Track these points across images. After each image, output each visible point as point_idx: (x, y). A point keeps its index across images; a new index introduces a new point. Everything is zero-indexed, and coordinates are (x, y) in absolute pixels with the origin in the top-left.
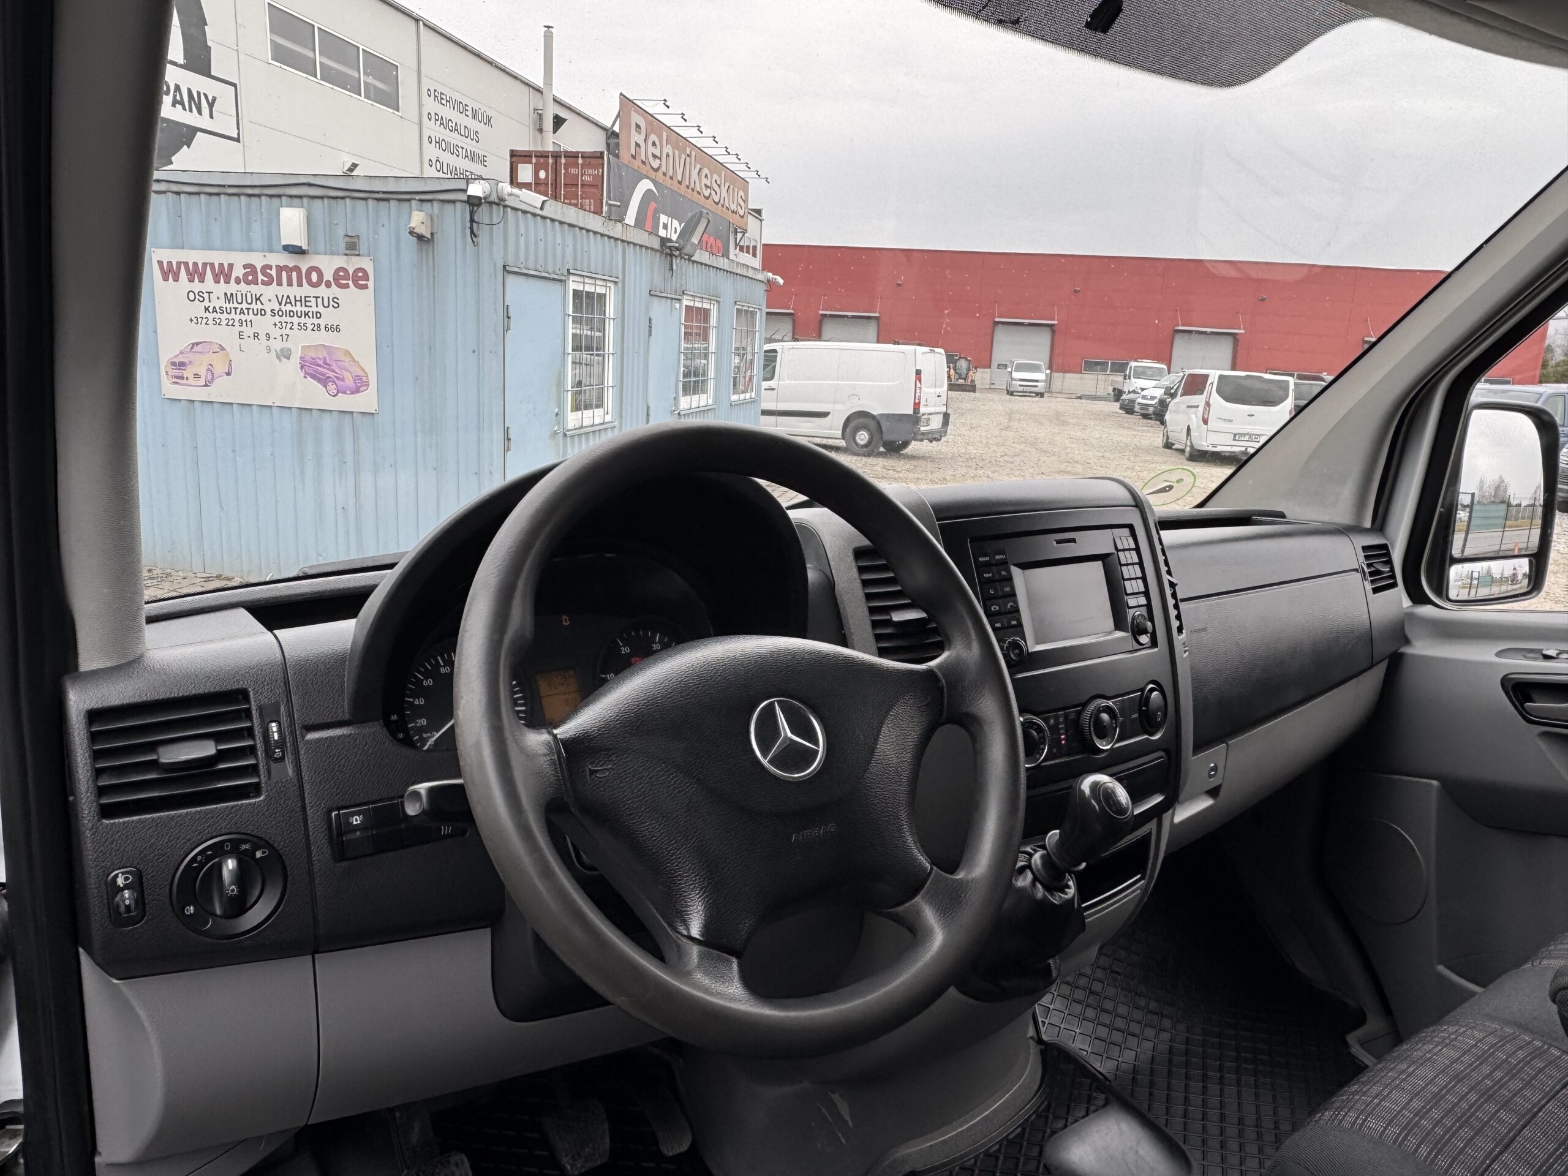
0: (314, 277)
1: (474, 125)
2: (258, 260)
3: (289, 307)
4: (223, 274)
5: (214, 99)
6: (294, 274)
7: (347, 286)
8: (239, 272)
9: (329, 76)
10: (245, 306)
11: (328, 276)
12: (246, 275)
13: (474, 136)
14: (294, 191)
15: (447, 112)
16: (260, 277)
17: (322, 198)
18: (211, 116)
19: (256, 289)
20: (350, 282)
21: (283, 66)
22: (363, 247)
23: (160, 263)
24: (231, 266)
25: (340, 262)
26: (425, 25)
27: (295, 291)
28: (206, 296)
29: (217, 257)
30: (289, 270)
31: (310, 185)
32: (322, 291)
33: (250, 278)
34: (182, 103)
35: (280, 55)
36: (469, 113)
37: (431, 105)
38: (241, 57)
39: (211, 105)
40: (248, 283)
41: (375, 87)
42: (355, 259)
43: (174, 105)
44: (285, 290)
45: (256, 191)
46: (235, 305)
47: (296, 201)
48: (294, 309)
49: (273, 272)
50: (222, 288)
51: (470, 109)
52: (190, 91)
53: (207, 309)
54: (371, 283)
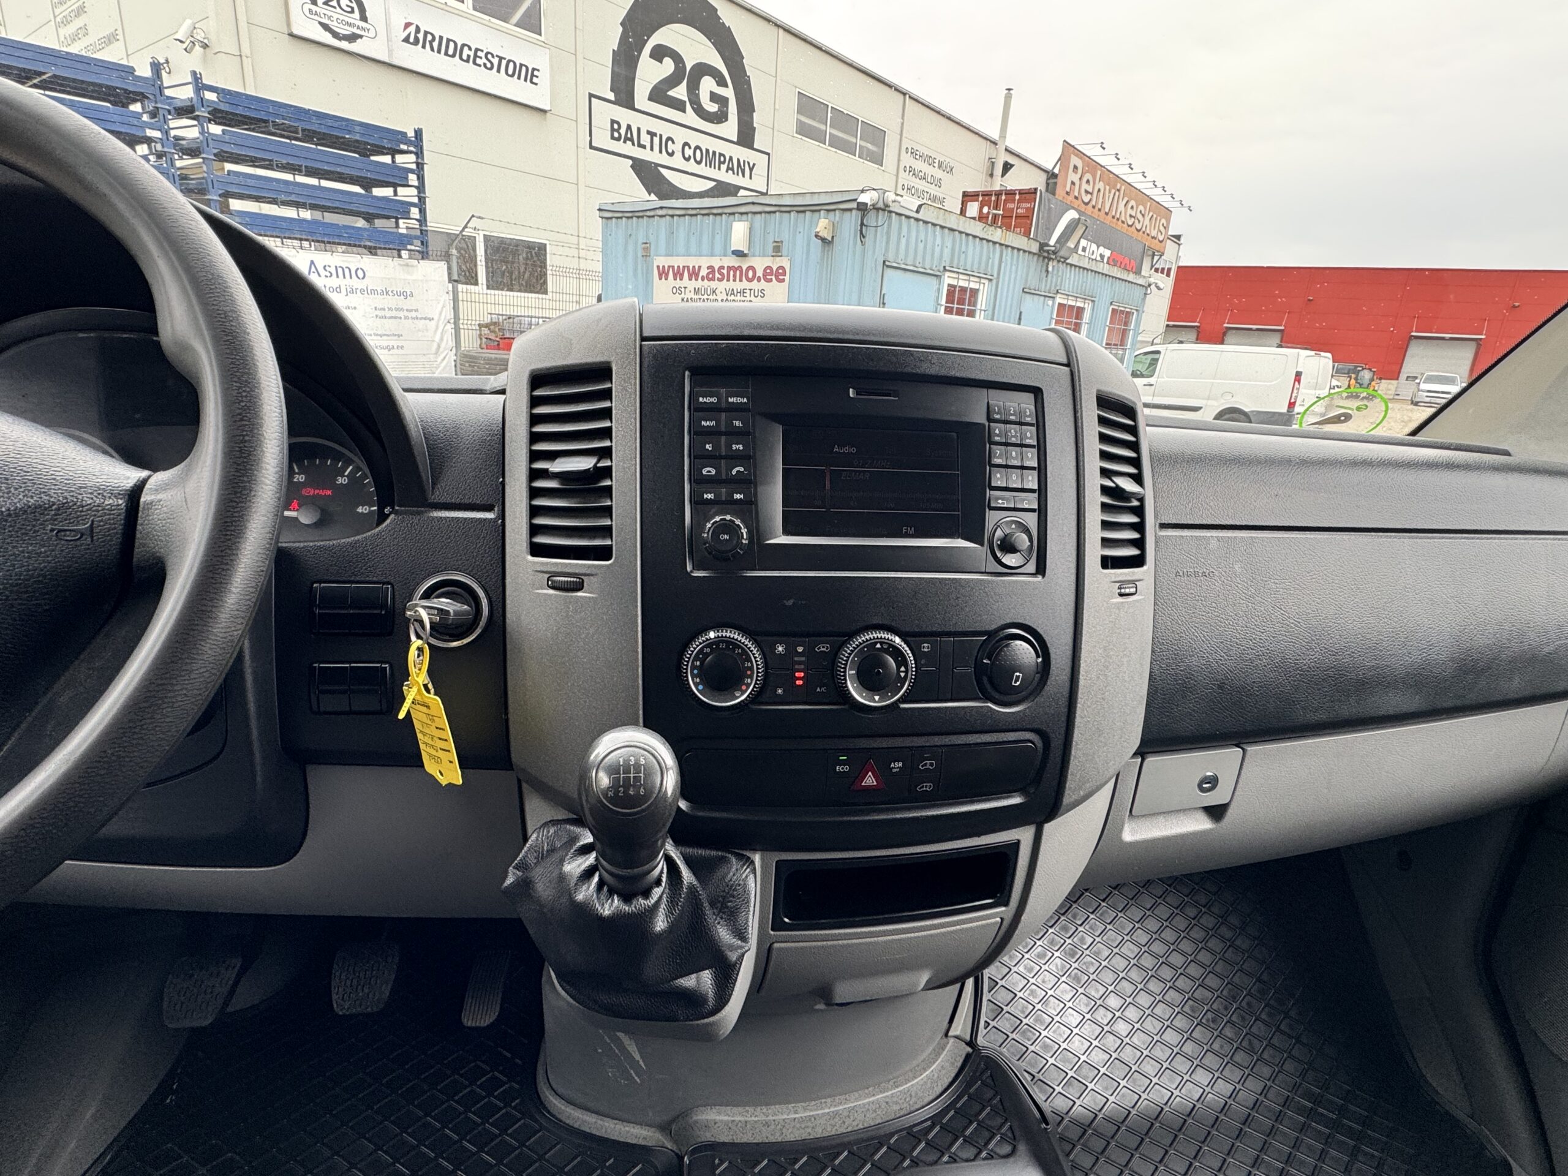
0: (750, 274)
1: (939, 174)
2: (716, 263)
3: (733, 297)
4: (694, 274)
5: (754, 165)
6: (738, 272)
7: (771, 280)
8: (704, 272)
9: (836, 144)
10: (706, 297)
11: (760, 273)
12: (708, 274)
13: (938, 183)
14: (743, 209)
15: (920, 165)
16: (717, 275)
17: (760, 213)
18: (751, 178)
19: (714, 284)
20: (773, 277)
21: (804, 138)
22: (784, 251)
23: (658, 267)
24: (700, 267)
25: (768, 262)
26: (910, 97)
27: (738, 286)
28: (683, 290)
29: (692, 262)
30: (735, 269)
31: (753, 203)
32: (755, 285)
33: (711, 276)
34: (732, 169)
35: (804, 131)
36: (936, 165)
37: (907, 160)
38: (775, 133)
39: (751, 170)
40: (709, 280)
41: (868, 149)
42: (778, 259)
43: (727, 171)
44: (731, 285)
45: (719, 211)
46: (700, 296)
47: (745, 217)
48: (736, 298)
49: (725, 271)
50: (693, 284)
51: (937, 161)
52: (738, 160)
53: (683, 300)
54: (787, 278)
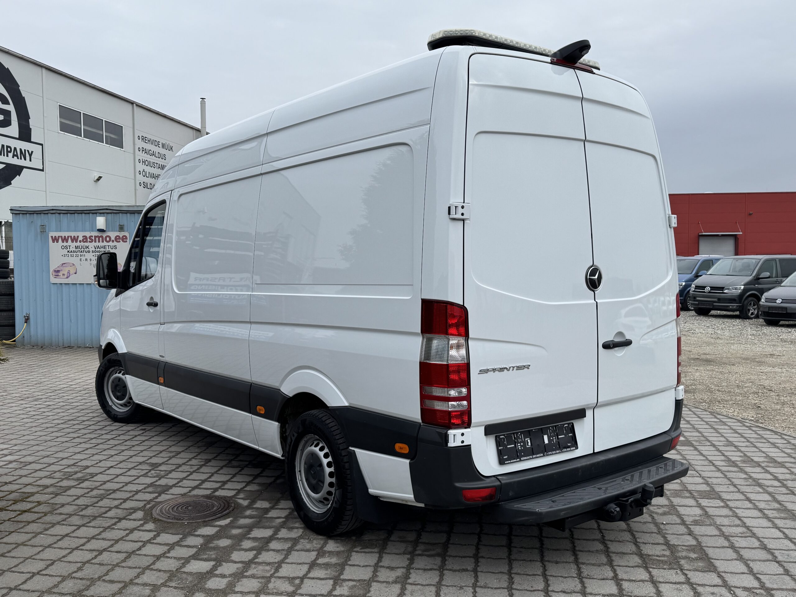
0: (108, 239)
1: (163, 151)
2: (88, 234)
3: (98, 249)
4: (75, 239)
5: (32, 152)
6: (101, 238)
7: (120, 242)
8: (81, 238)
10: (82, 250)
11: (113, 238)
12: (83, 239)
13: (164, 157)
14: (102, 211)
15: (149, 147)
16: (89, 240)
17: (111, 213)
18: (30, 160)
19: (86, 244)
20: (121, 240)
21: (66, 133)
22: (125, 228)
23: (52, 237)
24: (78, 237)
25: (117, 234)
26: (136, 105)
27: (101, 244)
28: (68, 247)
29: (73, 234)
30: (99, 237)
31: (107, 209)
32: (111, 244)
33: (85, 240)
34: (17, 156)
35: (64, 128)
36: (160, 146)
37: (140, 144)
38: (46, 131)
39: (30, 155)
40: (84, 242)
41: (111, 138)
42: (122, 232)
43: (13, 157)
44: (97, 244)
45: (88, 212)
46: (79, 250)
47: (103, 215)
48: (100, 250)
49: (93, 238)
50: (75, 244)
51: (161, 144)
52: (21, 150)
53: (68, 252)
54: (128, 240)
